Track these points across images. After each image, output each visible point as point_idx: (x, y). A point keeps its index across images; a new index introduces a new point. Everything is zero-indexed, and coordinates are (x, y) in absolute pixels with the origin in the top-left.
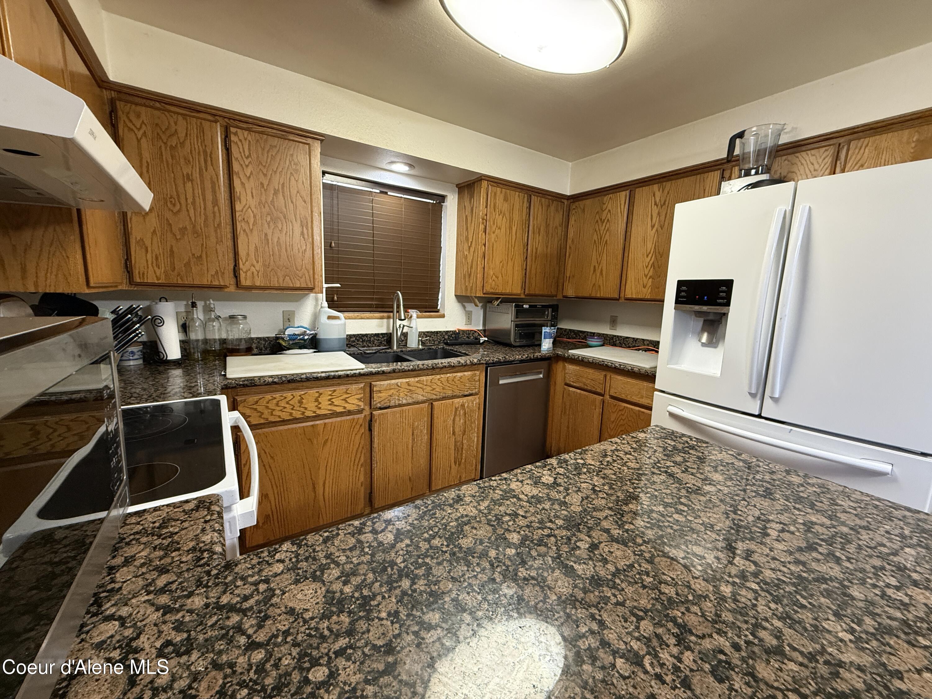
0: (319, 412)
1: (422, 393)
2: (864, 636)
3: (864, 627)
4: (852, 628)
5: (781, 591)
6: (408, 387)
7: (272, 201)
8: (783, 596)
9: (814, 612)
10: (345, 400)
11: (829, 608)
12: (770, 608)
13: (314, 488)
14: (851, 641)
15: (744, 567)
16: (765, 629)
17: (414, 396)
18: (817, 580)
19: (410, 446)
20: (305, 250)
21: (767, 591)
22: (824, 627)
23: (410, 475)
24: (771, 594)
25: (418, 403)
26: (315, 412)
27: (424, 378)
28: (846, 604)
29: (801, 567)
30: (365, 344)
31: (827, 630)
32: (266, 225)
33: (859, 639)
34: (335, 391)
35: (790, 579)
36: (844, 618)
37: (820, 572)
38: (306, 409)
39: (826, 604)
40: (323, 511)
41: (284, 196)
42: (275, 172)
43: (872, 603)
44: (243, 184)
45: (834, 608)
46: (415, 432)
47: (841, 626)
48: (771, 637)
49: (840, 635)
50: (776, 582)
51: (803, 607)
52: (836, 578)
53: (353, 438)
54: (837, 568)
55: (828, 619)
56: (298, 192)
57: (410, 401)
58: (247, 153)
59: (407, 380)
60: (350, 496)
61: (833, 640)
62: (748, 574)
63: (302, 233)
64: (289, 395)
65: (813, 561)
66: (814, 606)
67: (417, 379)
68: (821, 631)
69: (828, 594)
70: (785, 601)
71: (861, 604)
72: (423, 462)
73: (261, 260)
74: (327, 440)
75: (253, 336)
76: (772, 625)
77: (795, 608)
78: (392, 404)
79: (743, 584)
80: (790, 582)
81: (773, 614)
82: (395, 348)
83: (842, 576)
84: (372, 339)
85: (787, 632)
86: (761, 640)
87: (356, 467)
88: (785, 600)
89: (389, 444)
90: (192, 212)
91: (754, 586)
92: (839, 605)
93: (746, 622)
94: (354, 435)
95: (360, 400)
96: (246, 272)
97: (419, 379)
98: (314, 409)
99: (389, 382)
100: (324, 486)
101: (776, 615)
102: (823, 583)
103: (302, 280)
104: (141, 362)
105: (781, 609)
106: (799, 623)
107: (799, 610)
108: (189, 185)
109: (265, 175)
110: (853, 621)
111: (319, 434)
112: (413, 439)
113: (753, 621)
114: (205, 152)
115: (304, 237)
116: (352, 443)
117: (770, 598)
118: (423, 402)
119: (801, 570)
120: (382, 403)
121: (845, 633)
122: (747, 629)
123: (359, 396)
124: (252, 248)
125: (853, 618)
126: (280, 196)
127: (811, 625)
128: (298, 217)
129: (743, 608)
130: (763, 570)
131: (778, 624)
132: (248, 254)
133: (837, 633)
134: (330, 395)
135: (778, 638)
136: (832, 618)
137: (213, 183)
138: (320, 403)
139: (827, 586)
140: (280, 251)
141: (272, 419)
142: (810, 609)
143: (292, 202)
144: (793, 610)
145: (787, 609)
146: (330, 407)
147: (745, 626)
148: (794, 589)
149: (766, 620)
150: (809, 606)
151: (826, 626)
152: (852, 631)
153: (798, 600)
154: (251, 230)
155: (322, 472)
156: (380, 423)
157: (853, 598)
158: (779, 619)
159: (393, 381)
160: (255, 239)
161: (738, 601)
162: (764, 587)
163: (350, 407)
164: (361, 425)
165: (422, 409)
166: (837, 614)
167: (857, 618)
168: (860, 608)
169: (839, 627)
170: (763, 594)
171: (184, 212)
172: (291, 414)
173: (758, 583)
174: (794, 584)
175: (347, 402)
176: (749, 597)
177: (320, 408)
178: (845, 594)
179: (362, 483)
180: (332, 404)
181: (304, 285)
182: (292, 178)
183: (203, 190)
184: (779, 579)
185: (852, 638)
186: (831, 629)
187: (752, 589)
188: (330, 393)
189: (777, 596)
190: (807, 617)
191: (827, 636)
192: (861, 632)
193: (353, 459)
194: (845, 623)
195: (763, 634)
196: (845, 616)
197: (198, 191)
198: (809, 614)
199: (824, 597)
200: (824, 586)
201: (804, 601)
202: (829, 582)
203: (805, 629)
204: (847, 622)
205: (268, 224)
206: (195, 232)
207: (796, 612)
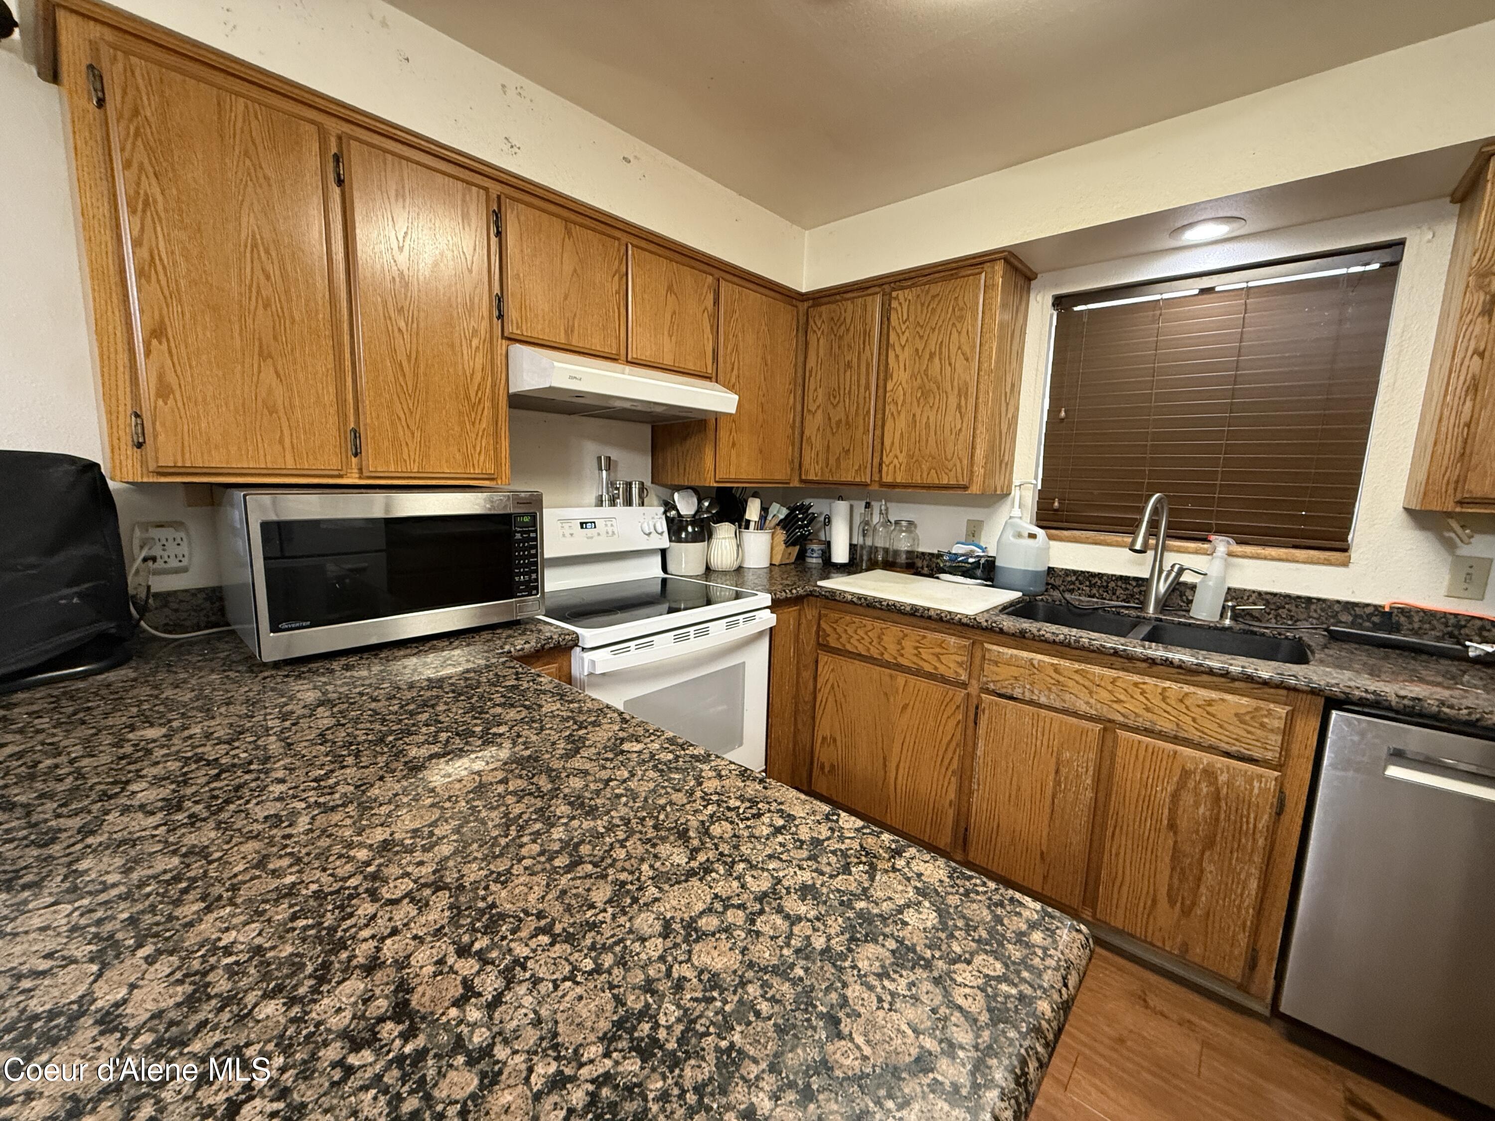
0: (901, 660)
1: (1087, 698)
2: (213, 960)
3: (220, 972)
4: (230, 954)
5: (330, 907)
6: (1054, 675)
7: (926, 370)
8: (321, 905)
9: (279, 925)
10: (937, 655)
11: (273, 948)
12: (312, 882)
13: (885, 765)
14: (220, 939)
15: (391, 885)
16: (291, 866)
17: (1067, 697)
18: (326, 966)
19: (1049, 792)
20: (960, 430)
21: (338, 892)
22: (253, 922)
23: (1044, 849)
24: (332, 893)
25: (1075, 714)
26: (895, 658)
27: (1097, 670)
28: (266, 977)
29: (361, 960)
30: (1094, 591)
31: (248, 923)
32: (915, 403)
33: (214, 950)
34: (924, 637)
35: (345, 931)
36: (247, 956)
37: (339, 983)
38: (885, 649)
39: (281, 947)
40: (893, 804)
41: (940, 359)
42: (934, 330)
43: (240, 1019)
44: (897, 356)
45: (270, 955)
46: (1064, 771)
47: (243, 943)
48: (278, 866)
49: (234, 933)
50: (349, 910)
51: (294, 917)
52: (315, 1001)
53: (943, 721)
54: (336, 1023)
55: (260, 934)
56: (959, 348)
57: (1058, 704)
58: (905, 317)
59: (1055, 661)
60: (930, 811)
61: (235, 921)
62: (377, 885)
63: (959, 407)
64: (868, 622)
65: (366, 991)
66: (288, 931)
67: (1077, 666)
68: (252, 916)
69: (295, 965)
70: (312, 903)
71: (251, 999)
72: (1077, 840)
73: (905, 449)
74: (907, 705)
75: (921, 549)
76: (291, 874)
77: (297, 908)
78: (1017, 693)
79: (362, 872)
80: (339, 926)
81: (303, 882)
82: (1151, 609)
83: (314, 1015)
84: (1112, 585)
85: (275, 883)
86: (281, 857)
87: (944, 770)
88: (315, 904)
89: (1003, 763)
90: (847, 401)
91: (352, 882)
92: (269, 964)
93: (308, 854)
94: (945, 716)
95: (960, 664)
96: (888, 466)
97: (1083, 666)
98: (894, 653)
99: (1015, 652)
100: (897, 770)
101: (299, 883)
102: (316, 970)
103: (952, 474)
104: (820, 561)
105: (304, 892)
106: (276, 901)
107: (292, 910)
108: (848, 373)
109: (921, 337)
110: (237, 963)
111: (897, 692)
112: (1057, 783)
113: (306, 860)
114: (865, 331)
115: (960, 413)
116: (941, 728)
117: (327, 890)
118: (1091, 719)
119: (355, 956)
120: (999, 685)
121: (232, 940)
122: (300, 852)
123: (959, 659)
124: (898, 435)
125: (242, 968)
126: (936, 360)
127: (265, 911)
128: (955, 384)
129: (327, 858)
130: (377, 905)
131: (289, 880)
132: (893, 443)
133: (238, 931)
134: (918, 642)
135: (274, 871)
136: (258, 941)
137: (868, 365)
138: (903, 648)
139: (307, 973)
140: (928, 435)
141: (849, 647)
142: (286, 924)
143: (950, 364)
144: (296, 904)
145: (300, 898)
146: (915, 659)
147: (304, 851)
148: (326, 925)
149: (300, 872)
150: (290, 925)
151: (253, 926)
152: (228, 951)
153: (307, 918)
154: (899, 413)
155: (896, 749)
156: (990, 719)
157: (268, 996)
158: (294, 884)
159: (1025, 654)
160: (902, 422)
161: (339, 858)
162: (347, 892)
163: (942, 669)
164: (958, 707)
165: (1084, 732)
166: (258, 950)
167: (237, 974)
168: (246, 991)
169: (242, 939)
170: (336, 886)
171: (841, 404)
172: (869, 650)
173: (356, 888)
174: (332, 930)
175: (939, 660)
176: (338, 870)
177: (902, 655)
178: (279, 989)
179: (951, 802)
180: (918, 655)
181: (953, 482)
182: (954, 330)
183: (859, 375)
184: (351, 915)
185: (221, 944)
186: (247, 928)
187: (350, 877)
188: (918, 638)
189: (325, 898)
190: (281, 913)
191: (242, 918)
192: (219, 961)
193: (941, 753)
194: (242, 951)
195: (286, 862)
196: (251, 959)
197: (855, 378)
198: (280, 917)
199: (292, 955)
200: (309, 969)
201: (301, 924)
202: (312, 982)
203: (266, 901)
204: (241, 955)
205: (918, 401)
206: (847, 423)
207: (291, 906)
